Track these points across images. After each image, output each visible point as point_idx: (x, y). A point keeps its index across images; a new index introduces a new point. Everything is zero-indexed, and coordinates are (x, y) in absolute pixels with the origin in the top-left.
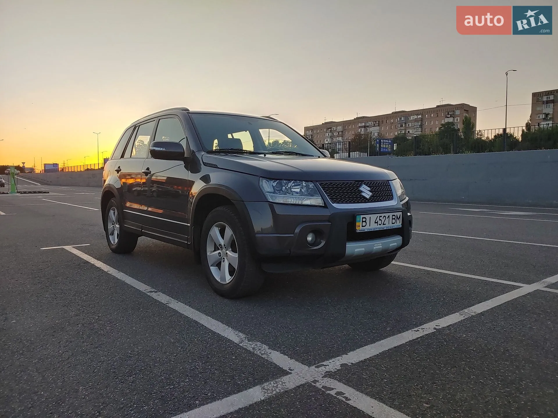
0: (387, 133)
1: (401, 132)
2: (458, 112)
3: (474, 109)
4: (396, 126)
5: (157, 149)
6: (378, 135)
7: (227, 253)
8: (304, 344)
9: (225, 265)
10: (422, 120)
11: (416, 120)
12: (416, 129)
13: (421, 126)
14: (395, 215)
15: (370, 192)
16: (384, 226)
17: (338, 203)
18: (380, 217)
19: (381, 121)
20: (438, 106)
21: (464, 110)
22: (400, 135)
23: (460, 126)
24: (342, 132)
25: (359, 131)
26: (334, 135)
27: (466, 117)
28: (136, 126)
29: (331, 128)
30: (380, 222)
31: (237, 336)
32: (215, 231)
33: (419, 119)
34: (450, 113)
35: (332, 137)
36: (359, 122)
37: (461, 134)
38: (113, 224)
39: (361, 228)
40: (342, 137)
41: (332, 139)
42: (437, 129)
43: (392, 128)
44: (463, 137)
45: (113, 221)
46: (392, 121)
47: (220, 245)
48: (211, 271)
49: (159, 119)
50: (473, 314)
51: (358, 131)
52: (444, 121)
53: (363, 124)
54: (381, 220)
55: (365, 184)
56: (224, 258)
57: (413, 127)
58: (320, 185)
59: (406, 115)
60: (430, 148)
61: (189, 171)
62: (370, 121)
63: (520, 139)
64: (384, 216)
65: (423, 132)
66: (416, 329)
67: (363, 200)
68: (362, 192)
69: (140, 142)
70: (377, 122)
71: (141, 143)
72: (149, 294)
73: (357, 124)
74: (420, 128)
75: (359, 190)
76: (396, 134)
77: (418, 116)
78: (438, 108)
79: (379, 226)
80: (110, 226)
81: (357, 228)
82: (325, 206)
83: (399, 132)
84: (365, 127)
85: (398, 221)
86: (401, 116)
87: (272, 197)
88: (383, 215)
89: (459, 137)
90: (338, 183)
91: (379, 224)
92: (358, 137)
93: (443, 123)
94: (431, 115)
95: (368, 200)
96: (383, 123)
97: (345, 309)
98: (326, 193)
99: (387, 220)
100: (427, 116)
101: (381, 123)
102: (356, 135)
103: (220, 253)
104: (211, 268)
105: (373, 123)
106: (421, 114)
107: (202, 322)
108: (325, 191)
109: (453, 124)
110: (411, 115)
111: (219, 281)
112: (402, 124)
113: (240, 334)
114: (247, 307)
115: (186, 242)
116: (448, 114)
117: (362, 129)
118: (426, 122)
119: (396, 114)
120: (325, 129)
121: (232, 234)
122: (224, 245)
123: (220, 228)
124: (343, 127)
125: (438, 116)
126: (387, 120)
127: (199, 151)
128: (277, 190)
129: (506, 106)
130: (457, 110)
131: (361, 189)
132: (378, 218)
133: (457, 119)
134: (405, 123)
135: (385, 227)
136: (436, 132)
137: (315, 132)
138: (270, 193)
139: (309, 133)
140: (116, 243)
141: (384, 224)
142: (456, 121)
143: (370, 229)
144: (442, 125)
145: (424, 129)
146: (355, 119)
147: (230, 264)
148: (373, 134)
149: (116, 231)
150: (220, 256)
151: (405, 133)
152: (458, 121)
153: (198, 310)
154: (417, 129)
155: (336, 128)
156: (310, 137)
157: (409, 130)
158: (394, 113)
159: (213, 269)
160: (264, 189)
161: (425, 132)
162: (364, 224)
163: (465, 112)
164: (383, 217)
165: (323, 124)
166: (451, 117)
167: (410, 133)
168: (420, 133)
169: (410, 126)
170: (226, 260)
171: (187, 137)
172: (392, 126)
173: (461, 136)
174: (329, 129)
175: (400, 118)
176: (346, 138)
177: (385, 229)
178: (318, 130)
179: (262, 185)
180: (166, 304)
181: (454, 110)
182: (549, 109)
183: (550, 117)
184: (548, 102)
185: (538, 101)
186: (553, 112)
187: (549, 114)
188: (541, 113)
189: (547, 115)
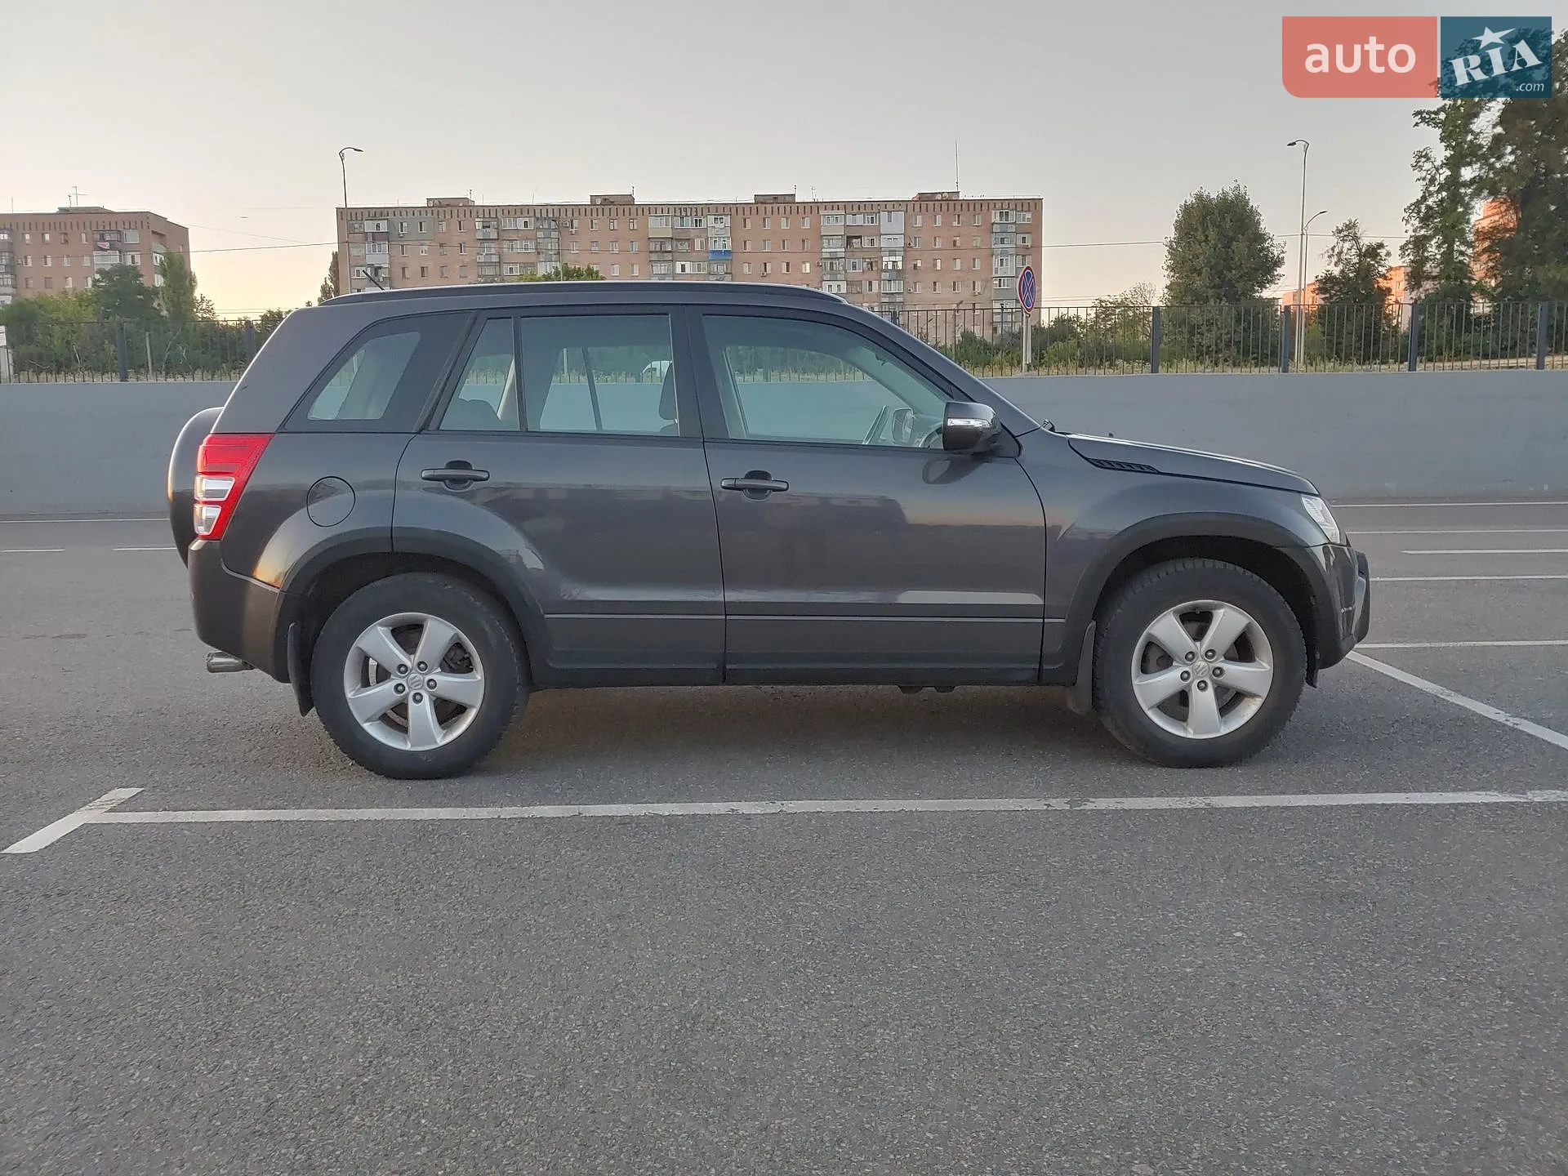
2: (132, 237)
7: (1218, 669)
13: (12, 270)
20: (64, 211)
21: (153, 232)
27: (168, 258)
32: (1172, 624)
33: (2, 247)
34: (107, 238)
42: (88, 285)
44: (165, 313)
47: (1190, 653)
48: (1150, 719)
52: (102, 261)
56: (1203, 682)
65: (22, 291)
78: (68, 218)
93: (100, 265)
94: (43, 234)
100: (28, 237)
103: (1185, 672)
104: (1149, 713)
106: (5, 229)
116: (102, 239)
118: (26, 257)
122: (1210, 651)
125: (66, 242)
130: (131, 228)
133: (133, 257)
136: (85, 292)
142: (130, 264)
144: (101, 272)
145: (21, 281)
150: (1187, 678)
160: (1315, 518)
161: (27, 288)
163: (157, 237)
166: (111, 249)
168: (10, 290)
170: (1211, 684)
181: (119, 229)
182: (379, 256)
183: (383, 274)
184: (376, 237)
185: (351, 231)
186: (390, 264)
187: (380, 268)
188: (362, 263)
189: (377, 269)
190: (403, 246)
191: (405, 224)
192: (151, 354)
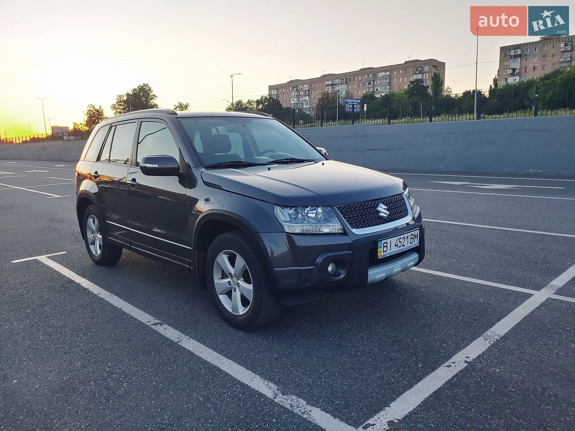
0: (355, 91)
1: (370, 90)
2: (426, 68)
3: (443, 64)
4: (364, 84)
5: (148, 165)
6: (346, 93)
7: (238, 283)
8: (342, 395)
9: (237, 295)
10: (390, 77)
11: (384, 77)
12: (384, 86)
13: (390, 84)
14: (413, 235)
15: (387, 210)
16: (404, 247)
17: (357, 228)
18: (400, 239)
19: (348, 78)
20: (406, 62)
21: (433, 66)
22: (368, 93)
23: (428, 83)
24: (309, 90)
25: (327, 90)
26: (301, 94)
27: (435, 74)
28: (112, 125)
29: (297, 87)
30: (399, 245)
31: (269, 388)
32: (223, 259)
33: (387, 77)
34: (418, 70)
35: (298, 97)
36: (325, 80)
37: (430, 91)
38: (93, 233)
39: (382, 253)
40: (309, 96)
41: (299, 98)
42: (406, 87)
43: (360, 86)
44: (432, 94)
45: (93, 230)
46: (360, 78)
47: (230, 274)
48: (220, 300)
49: (142, 122)
50: (498, 338)
51: (325, 89)
52: (413, 78)
53: (330, 83)
54: (401, 242)
55: (381, 203)
56: (235, 288)
57: (381, 85)
58: (338, 210)
59: (374, 72)
60: (398, 107)
61: (187, 188)
62: (337, 78)
63: (488, 96)
64: (404, 237)
65: (392, 90)
66: (447, 364)
67: (381, 221)
68: (379, 212)
69: (90, 107)
70: (345, 80)
71: (92, 107)
72: (154, 327)
73: (324, 82)
74: (389, 86)
75: (377, 211)
76: (364, 92)
77: (386, 73)
78: (407, 65)
79: (399, 249)
80: (90, 236)
81: (379, 255)
82: (345, 233)
83: (367, 90)
84: (332, 85)
85: (416, 240)
86: (369, 73)
87: (288, 226)
88: (402, 236)
89: (428, 95)
90: (356, 205)
91: (399, 246)
92: (325, 97)
93: (411, 79)
94: (399, 71)
95: (386, 221)
96: (350, 81)
97: (368, 338)
98: (345, 218)
99: (406, 240)
100: (395, 72)
101: (348, 80)
102: (324, 94)
103: (229, 282)
104: (220, 296)
105: (340, 81)
106: (389, 71)
107: (224, 369)
108: (343, 216)
109: (421, 81)
110: (379, 72)
111: (231, 311)
112: (370, 81)
113: (271, 385)
114: (265, 342)
115: (188, 266)
116: (417, 70)
117: (330, 87)
118: (395, 79)
119: (364, 71)
120: (291, 88)
121: (245, 265)
122: (235, 274)
123: (228, 256)
124: (310, 85)
125: (406, 72)
126: (354, 78)
127: (197, 167)
128: (294, 219)
129: (477, 63)
130: (426, 65)
131: (379, 209)
132: (398, 240)
133: (426, 75)
134: (373, 81)
135: (404, 249)
136: (405, 89)
137: (280, 91)
138: (286, 222)
139: (274, 92)
140: (99, 254)
141: (403, 246)
142: (425, 78)
143: (391, 253)
144: (411, 82)
145: (392, 87)
146: (321, 77)
147: (242, 294)
148: (340, 93)
149: (98, 241)
150: (231, 285)
151: (373, 91)
152: (427, 77)
153: (214, 349)
154: (386, 86)
155: (303, 86)
156: (276, 97)
157: (377, 88)
158: (362, 69)
159: (223, 298)
160: (279, 218)
161: (394, 89)
162: (385, 249)
163: (434, 67)
164: (402, 238)
165: (288, 82)
166: (419, 73)
167: (378, 90)
168: (389, 90)
169: (378, 83)
170: (237, 290)
171: (179, 148)
172: (360, 84)
173: (430, 93)
174: (295, 87)
175: (368, 75)
176: (313, 97)
177: (404, 250)
178: (284, 89)
179: (277, 214)
180: (178, 342)
181: (422, 66)
182: (516, 64)
183: (517, 72)
184: (515, 57)
185: (506, 55)
186: (520, 67)
187: (516, 69)
188: (508, 68)
189: (514, 70)
190: (526, 59)
191: (528, 50)
192: (422, 109)
